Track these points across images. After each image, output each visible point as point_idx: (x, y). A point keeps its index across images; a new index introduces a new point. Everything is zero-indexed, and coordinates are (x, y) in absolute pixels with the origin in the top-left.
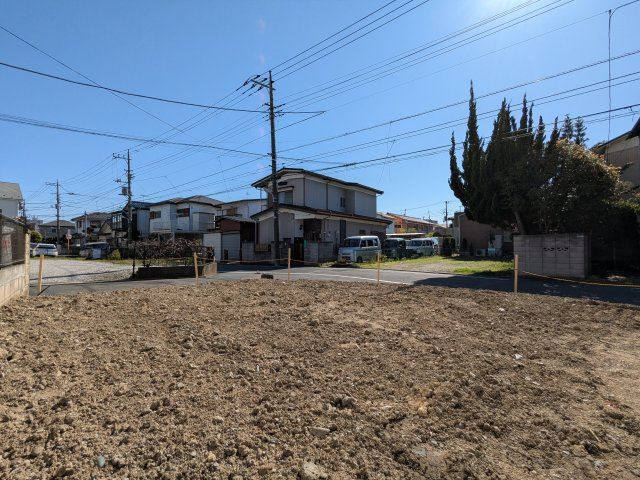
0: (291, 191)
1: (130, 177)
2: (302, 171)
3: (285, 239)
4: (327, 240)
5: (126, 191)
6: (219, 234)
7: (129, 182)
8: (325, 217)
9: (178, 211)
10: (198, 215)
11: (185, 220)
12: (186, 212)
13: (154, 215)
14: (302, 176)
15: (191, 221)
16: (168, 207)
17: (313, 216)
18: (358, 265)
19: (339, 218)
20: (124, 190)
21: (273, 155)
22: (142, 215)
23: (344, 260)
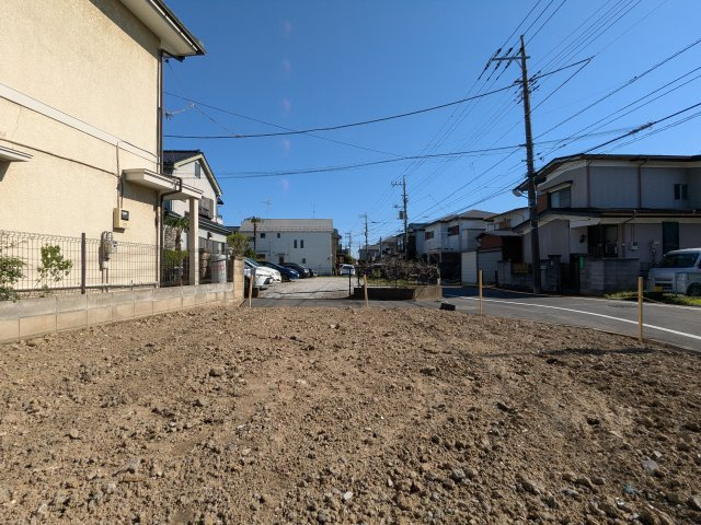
0: (570, 188)
1: (405, 201)
2: (582, 156)
3: (551, 257)
4: (629, 255)
5: (403, 215)
6: (474, 253)
7: (405, 207)
8: (623, 220)
9: (449, 229)
10: (466, 232)
11: (454, 238)
12: (454, 231)
13: (429, 236)
14: (584, 164)
15: (460, 239)
16: (439, 226)
17: (595, 221)
18: (687, 299)
19: (660, 220)
20: (401, 213)
21: (529, 145)
22: (420, 236)
23: (660, 289)
